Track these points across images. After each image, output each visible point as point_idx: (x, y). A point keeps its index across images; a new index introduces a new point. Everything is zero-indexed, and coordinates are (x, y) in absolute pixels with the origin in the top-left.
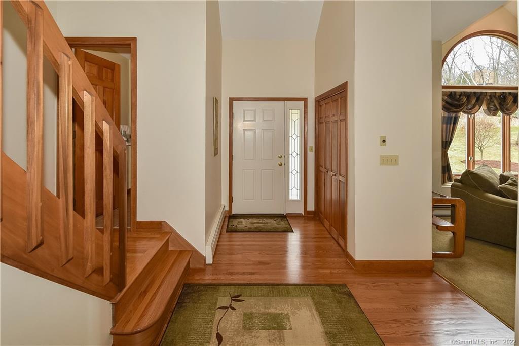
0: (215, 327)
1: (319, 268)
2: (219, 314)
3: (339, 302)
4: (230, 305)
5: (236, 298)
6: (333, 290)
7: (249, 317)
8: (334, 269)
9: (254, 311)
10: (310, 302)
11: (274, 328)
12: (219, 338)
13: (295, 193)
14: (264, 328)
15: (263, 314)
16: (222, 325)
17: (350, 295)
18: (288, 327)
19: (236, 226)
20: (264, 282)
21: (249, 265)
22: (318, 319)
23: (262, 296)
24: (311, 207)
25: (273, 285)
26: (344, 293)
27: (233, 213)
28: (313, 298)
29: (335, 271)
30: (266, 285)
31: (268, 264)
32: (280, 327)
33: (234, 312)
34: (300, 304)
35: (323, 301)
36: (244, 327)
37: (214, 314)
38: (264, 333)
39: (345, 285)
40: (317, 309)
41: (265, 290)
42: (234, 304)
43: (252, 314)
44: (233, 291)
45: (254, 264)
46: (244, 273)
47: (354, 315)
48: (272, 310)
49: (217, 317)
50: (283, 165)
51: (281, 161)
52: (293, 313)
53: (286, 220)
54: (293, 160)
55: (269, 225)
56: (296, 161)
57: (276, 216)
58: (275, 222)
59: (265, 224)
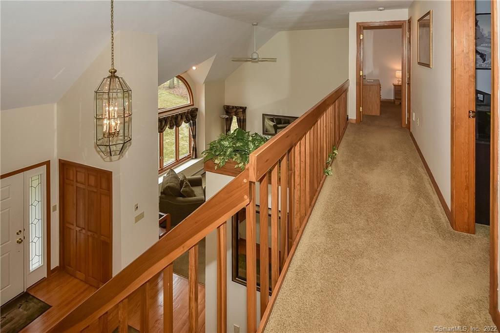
13: (36, 262)
24: (55, 263)
50: (22, 231)
51: (21, 236)
53: (31, 297)
54: (34, 228)
55: (17, 319)
56: (37, 229)
57: (17, 299)
58: (21, 310)
59: (12, 319)
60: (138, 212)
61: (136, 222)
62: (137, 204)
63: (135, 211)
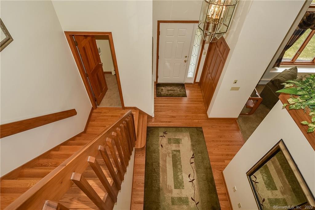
0: (160, 143)
1: (194, 119)
2: (160, 138)
3: (198, 134)
4: (163, 136)
5: (165, 133)
6: (197, 130)
7: (169, 139)
8: (199, 119)
9: (171, 138)
10: (189, 134)
11: (177, 143)
12: (162, 146)
13: (191, 74)
14: (174, 143)
15: (174, 139)
16: (162, 142)
17: (202, 132)
18: (181, 143)
19: (161, 93)
20: (174, 126)
21: (168, 118)
22: (190, 140)
23: (173, 132)
24: (198, 80)
25: (177, 127)
26: (200, 131)
27: (158, 82)
28: (190, 133)
29: (200, 121)
30: (174, 127)
31: (175, 117)
32: (179, 143)
33: (165, 138)
34: (185, 135)
35: (193, 134)
36: (168, 143)
37: (159, 138)
38: (174, 145)
39: (201, 128)
40: (190, 137)
41: (174, 129)
42: (165, 135)
43: (170, 138)
44: (163, 130)
45: (170, 117)
46: (166, 122)
47: (201, 139)
48: (176, 137)
49: (160, 140)
50: (188, 57)
51: (186, 59)
52: (183, 138)
53: (184, 87)
54: (193, 58)
55: (176, 92)
56: (194, 59)
57: (179, 84)
58: (179, 89)
59: (174, 91)
60: (235, 86)
61: (231, 90)
62: (237, 80)
63: (234, 83)
